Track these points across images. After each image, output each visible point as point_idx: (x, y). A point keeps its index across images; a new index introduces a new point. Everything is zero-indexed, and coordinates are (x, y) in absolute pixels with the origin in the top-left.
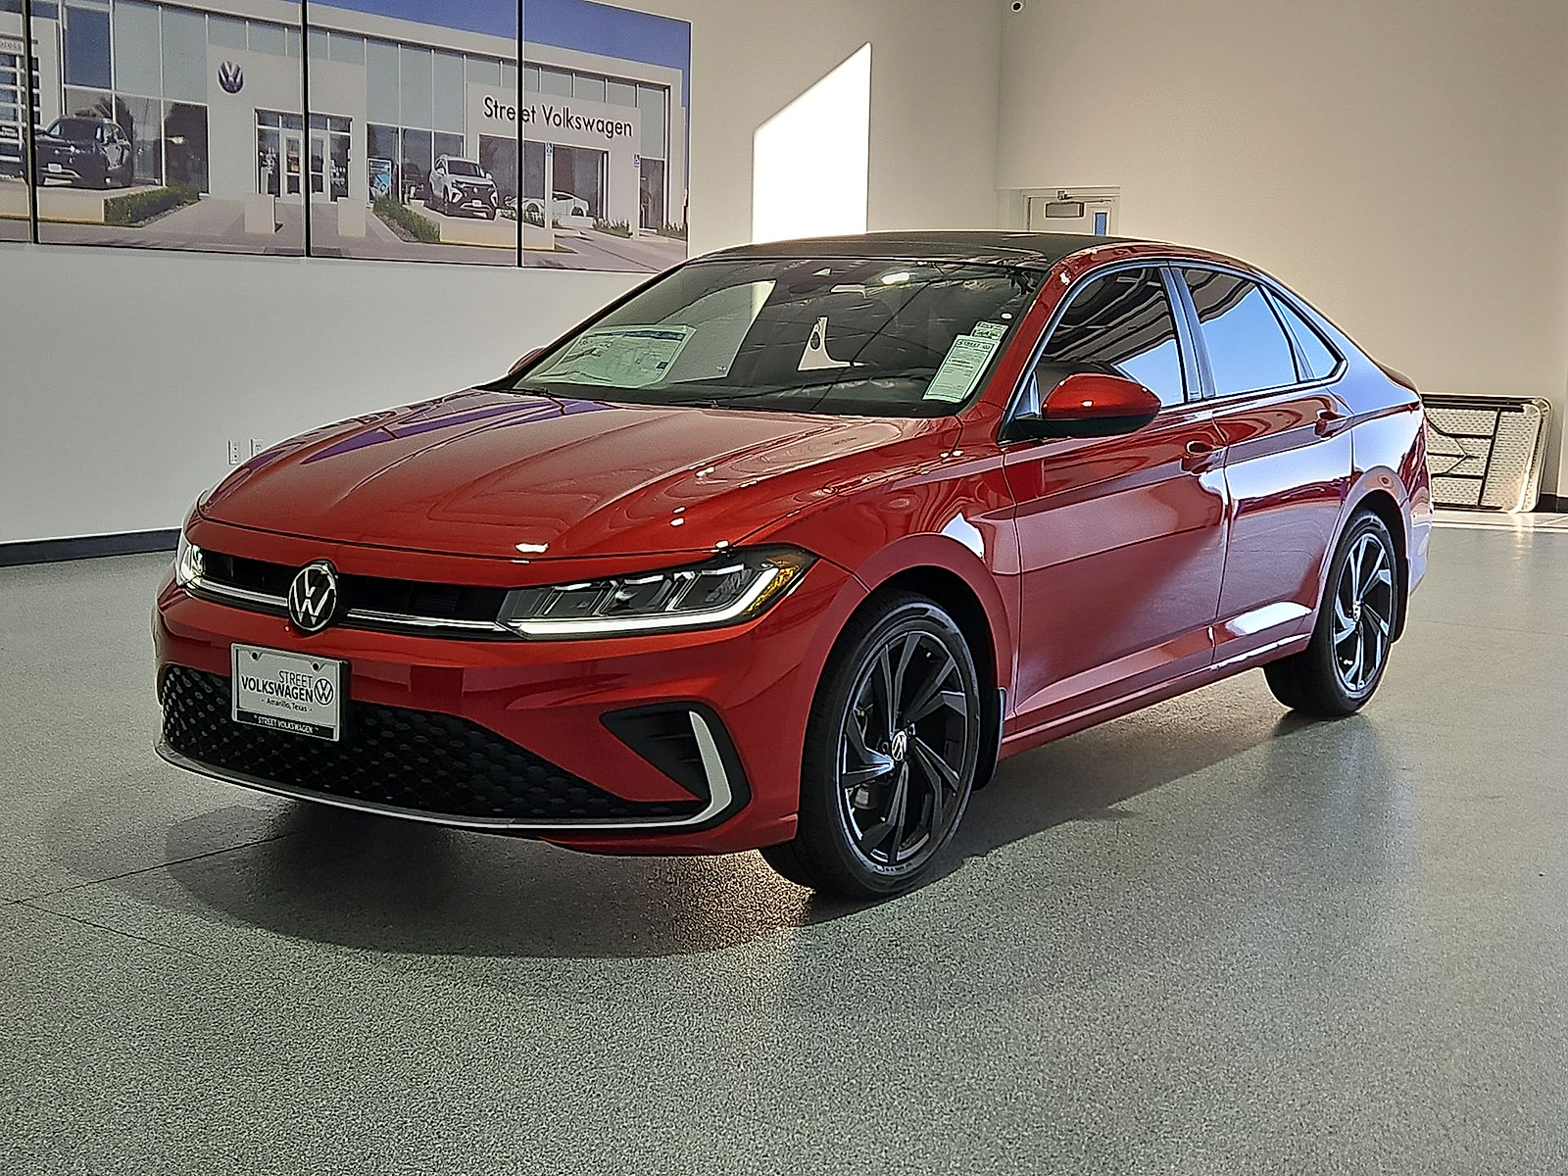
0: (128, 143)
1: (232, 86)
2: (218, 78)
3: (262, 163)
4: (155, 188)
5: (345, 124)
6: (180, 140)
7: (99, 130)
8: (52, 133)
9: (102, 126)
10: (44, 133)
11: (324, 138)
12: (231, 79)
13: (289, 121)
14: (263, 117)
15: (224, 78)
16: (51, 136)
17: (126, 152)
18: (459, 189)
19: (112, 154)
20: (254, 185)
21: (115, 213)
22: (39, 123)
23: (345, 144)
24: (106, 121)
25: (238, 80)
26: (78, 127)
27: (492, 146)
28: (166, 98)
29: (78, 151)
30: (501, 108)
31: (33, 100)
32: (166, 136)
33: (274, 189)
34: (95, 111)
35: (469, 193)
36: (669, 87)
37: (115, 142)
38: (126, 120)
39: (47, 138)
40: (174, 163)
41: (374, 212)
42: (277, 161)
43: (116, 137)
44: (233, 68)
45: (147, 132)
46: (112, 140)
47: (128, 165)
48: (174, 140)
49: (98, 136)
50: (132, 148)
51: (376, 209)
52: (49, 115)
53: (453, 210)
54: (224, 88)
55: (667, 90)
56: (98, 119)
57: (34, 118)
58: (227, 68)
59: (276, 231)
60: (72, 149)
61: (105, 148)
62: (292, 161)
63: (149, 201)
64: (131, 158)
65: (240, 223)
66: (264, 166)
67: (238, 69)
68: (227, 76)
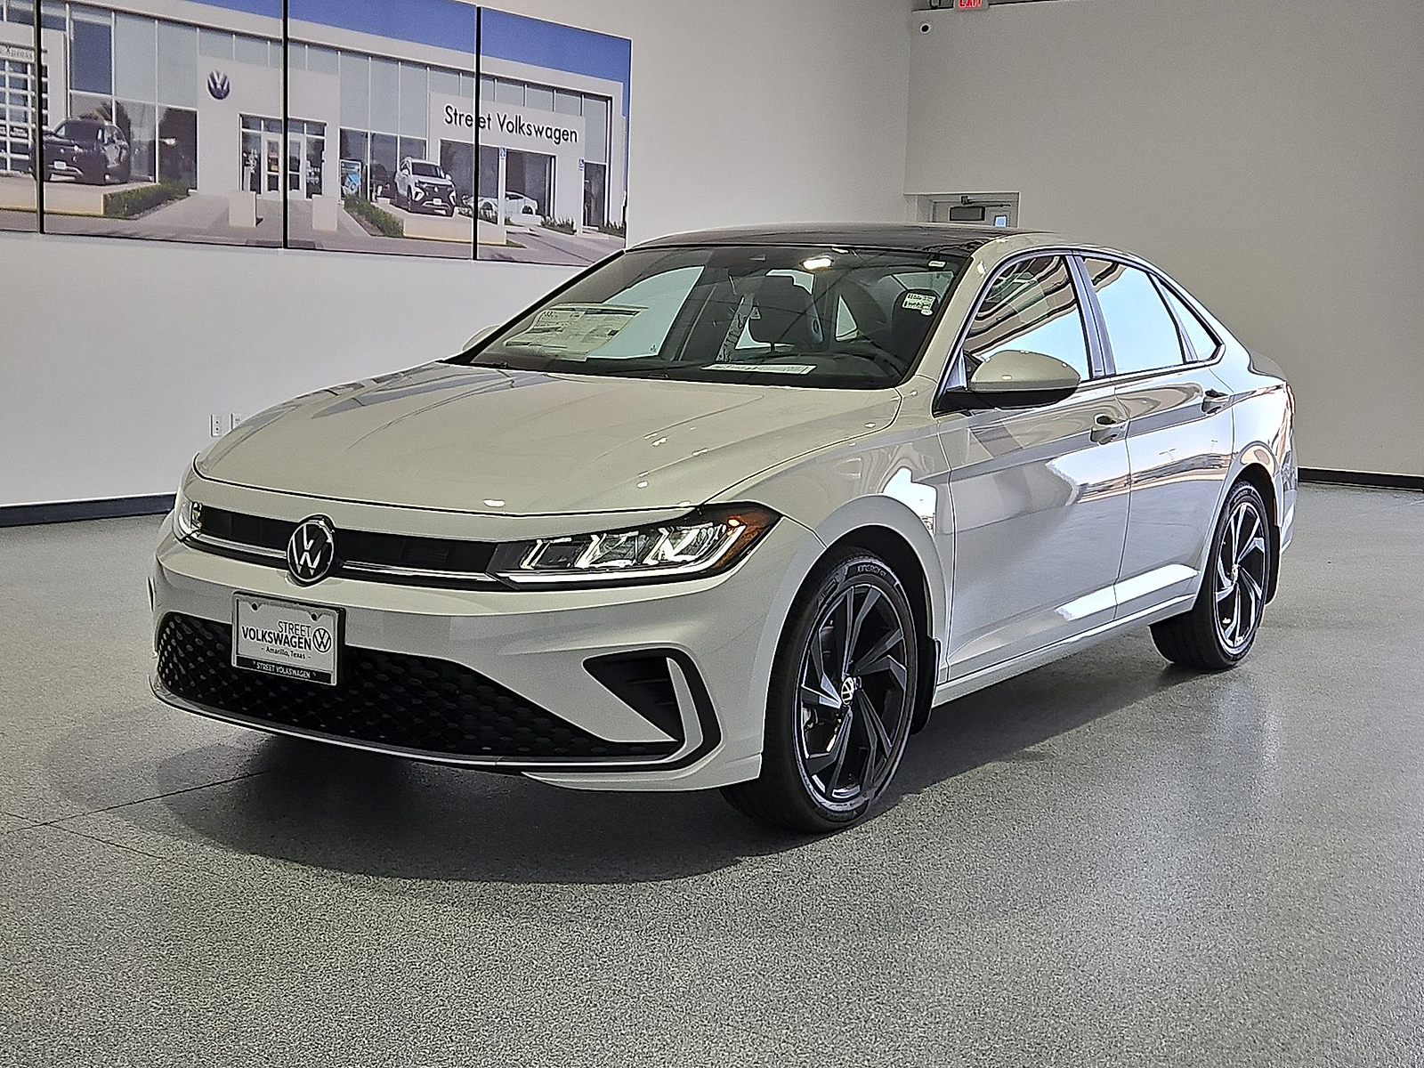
0: (126, 143)
1: (219, 93)
2: (207, 85)
4: (149, 184)
5: (320, 128)
6: (173, 142)
7: (100, 132)
8: (58, 133)
9: (103, 128)
10: (51, 134)
11: (301, 141)
12: (219, 86)
13: (270, 125)
14: (246, 121)
15: (212, 86)
16: (57, 136)
17: (124, 152)
18: (422, 189)
19: (112, 154)
20: (238, 185)
21: (113, 207)
22: (46, 124)
23: (319, 147)
24: (107, 123)
25: (225, 88)
26: (82, 129)
27: (452, 150)
28: (160, 103)
29: (81, 150)
30: (460, 116)
31: (42, 104)
32: (160, 137)
34: (97, 114)
35: (430, 192)
36: (611, 99)
37: (114, 142)
38: (124, 123)
39: (53, 138)
40: (167, 162)
41: (345, 208)
42: (259, 161)
43: (115, 138)
44: (221, 77)
45: (144, 133)
46: (112, 141)
47: (125, 164)
48: (167, 141)
49: (100, 137)
50: (129, 149)
51: (347, 206)
52: (56, 116)
53: (416, 208)
54: (213, 95)
55: (609, 102)
56: (99, 122)
57: (42, 120)
58: (216, 76)
59: (257, 224)
60: (76, 148)
61: (106, 148)
62: (273, 162)
63: (143, 197)
64: (128, 157)
65: (225, 217)
66: (247, 165)
67: (226, 78)
68: (215, 84)
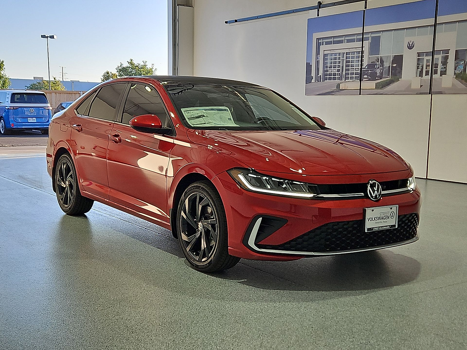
0: (382, 68)
1: (411, 47)
2: (407, 45)
3: (418, 68)
5: (447, 51)
6: (395, 65)
7: (376, 66)
8: (366, 68)
9: (376, 65)
10: (364, 68)
11: (439, 58)
13: (427, 54)
14: (419, 54)
16: (366, 69)
17: (382, 70)
19: (378, 71)
20: (415, 76)
21: (378, 86)
22: (363, 66)
23: (446, 58)
24: (378, 63)
25: (413, 45)
26: (371, 66)
28: (392, 55)
29: (371, 72)
31: (362, 61)
32: (392, 64)
33: (421, 75)
34: (375, 61)
38: (382, 62)
39: (364, 69)
40: (393, 71)
42: (422, 66)
45: (387, 64)
46: (378, 68)
47: (382, 74)
48: (394, 65)
49: (375, 67)
51: (456, 78)
52: (365, 63)
54: (408, 48)
56: (376, 63)
57: (362, 65)
58: (410, 43)
60: (369, 71)
61: (377, 70)
62: (427, 66)
63: (386, 82)
64: (382, 72)
65: (410, 85)
66: (419, 69)
67: (413, 42)
68: (410, 45)
